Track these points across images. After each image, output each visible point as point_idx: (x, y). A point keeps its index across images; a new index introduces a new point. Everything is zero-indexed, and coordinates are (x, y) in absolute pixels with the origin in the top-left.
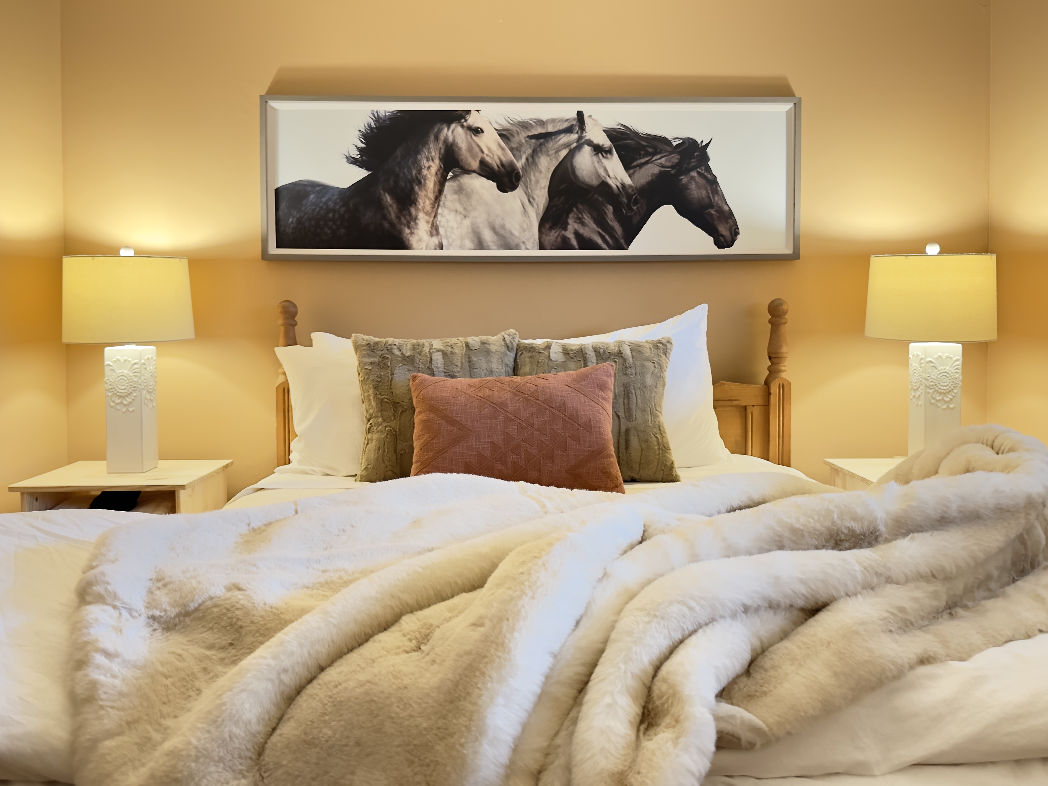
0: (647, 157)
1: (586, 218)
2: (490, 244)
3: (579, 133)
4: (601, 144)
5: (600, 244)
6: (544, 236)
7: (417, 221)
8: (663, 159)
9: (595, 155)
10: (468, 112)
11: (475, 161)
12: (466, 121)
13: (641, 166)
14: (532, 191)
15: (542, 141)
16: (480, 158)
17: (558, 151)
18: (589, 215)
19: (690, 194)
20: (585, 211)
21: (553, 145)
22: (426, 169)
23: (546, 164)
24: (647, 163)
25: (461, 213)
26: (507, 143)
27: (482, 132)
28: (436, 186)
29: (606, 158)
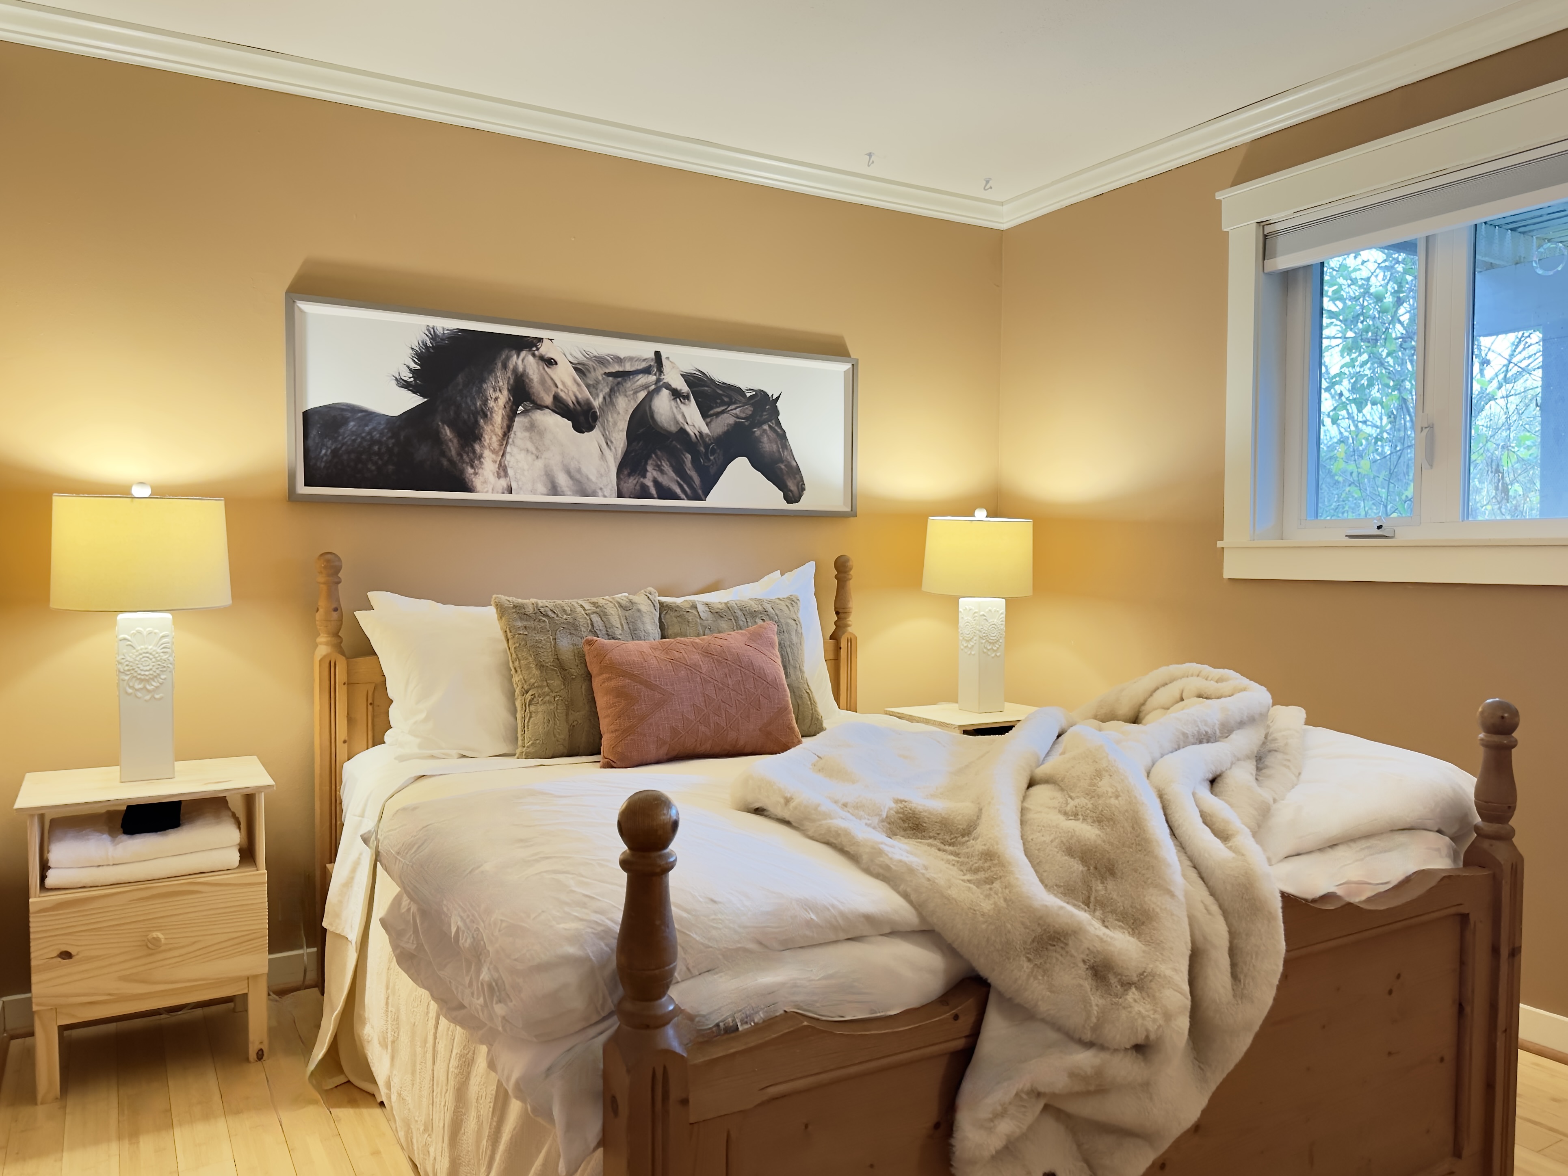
0: (723, 406)
1: (665, 465)
2: (565, 489)
3: (657, 374)
4: (679, 388)
5: (678, 493)
6: (622, 483)
7: (482, 460)
8: (738, 409)
9: (674, 399)
10: (540, 340)
11: (548, 395)
12: (538, 349)
13: (718, 414)
14: (609, 434)
15: (619, 379)
16: (553, 393)
17: (636, 392)
18: (668, 463)
19: (762, 448)
20: (664, 458)
21: (631, 385)
22: (493, 400)
23: (624, 405)
24: (723, 412)
25: (532, 453)
26: (583, 379)
27: (556, 364)
28: (505, 420)
29: (684, 404)
